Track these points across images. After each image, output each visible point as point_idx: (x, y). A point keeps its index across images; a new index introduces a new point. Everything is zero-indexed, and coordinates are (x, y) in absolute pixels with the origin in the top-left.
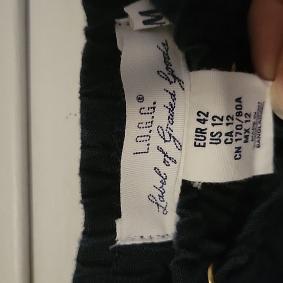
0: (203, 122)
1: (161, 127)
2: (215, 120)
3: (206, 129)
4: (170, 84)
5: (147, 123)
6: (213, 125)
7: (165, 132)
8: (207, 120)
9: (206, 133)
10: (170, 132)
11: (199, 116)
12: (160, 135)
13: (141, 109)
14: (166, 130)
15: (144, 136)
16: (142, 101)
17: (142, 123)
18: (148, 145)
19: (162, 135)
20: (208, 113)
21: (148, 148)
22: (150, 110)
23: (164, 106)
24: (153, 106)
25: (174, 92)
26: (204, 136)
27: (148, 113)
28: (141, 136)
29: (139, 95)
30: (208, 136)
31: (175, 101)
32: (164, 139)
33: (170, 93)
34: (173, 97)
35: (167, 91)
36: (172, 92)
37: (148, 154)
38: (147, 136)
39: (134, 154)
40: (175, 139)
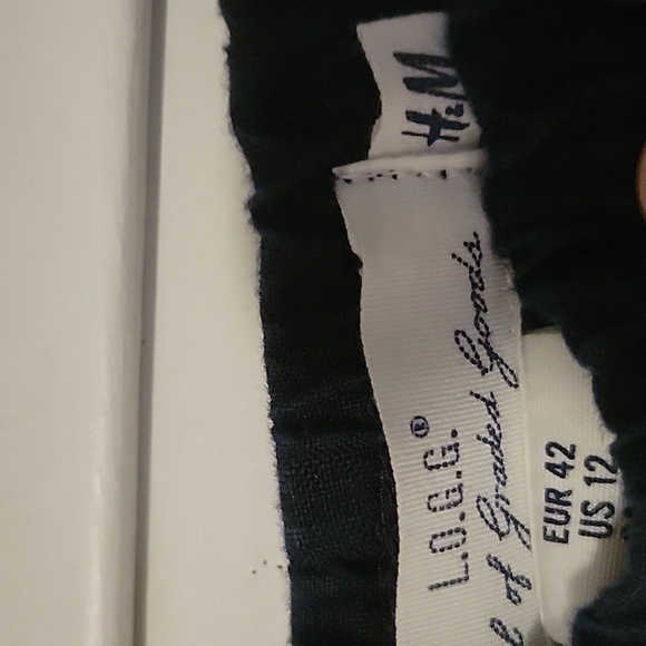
0: (560, 471)
1: (485, 500)
2: (592, 469)
3: (569, 493)
4: (483, 374)
5: (447, 493)
6: (589, 481)
7: (495, 510)
8: (572, 467)
9: (569, 504)
10: (506, 507)
11: (552, 455)
12: (487, 522)
13: (425, 457)
14: (497, 504)
15: (450, 532)
16: (426, 434)
17: (436, 495)
18: (465, 556)
19: (491, 522)
20: (573, 447)
21: (466, 566)
22: (448, 454)
23: (479, 438)
24: (451, 442)
25: (492, 396)
26: (566, 513)
27: (445, 465)
28: (443, 534)
29: (417, 418)
30: (576, 513)
31: (498, 420)
32: (497, 530)
33: (484, 399)
34: (492, 411)
35: (477, 396)
36: (488, 396)
37: (468, 584)
38: (457, 530)
39: (431, 588)
40: (516, 522)
